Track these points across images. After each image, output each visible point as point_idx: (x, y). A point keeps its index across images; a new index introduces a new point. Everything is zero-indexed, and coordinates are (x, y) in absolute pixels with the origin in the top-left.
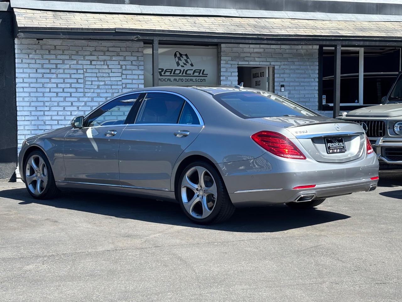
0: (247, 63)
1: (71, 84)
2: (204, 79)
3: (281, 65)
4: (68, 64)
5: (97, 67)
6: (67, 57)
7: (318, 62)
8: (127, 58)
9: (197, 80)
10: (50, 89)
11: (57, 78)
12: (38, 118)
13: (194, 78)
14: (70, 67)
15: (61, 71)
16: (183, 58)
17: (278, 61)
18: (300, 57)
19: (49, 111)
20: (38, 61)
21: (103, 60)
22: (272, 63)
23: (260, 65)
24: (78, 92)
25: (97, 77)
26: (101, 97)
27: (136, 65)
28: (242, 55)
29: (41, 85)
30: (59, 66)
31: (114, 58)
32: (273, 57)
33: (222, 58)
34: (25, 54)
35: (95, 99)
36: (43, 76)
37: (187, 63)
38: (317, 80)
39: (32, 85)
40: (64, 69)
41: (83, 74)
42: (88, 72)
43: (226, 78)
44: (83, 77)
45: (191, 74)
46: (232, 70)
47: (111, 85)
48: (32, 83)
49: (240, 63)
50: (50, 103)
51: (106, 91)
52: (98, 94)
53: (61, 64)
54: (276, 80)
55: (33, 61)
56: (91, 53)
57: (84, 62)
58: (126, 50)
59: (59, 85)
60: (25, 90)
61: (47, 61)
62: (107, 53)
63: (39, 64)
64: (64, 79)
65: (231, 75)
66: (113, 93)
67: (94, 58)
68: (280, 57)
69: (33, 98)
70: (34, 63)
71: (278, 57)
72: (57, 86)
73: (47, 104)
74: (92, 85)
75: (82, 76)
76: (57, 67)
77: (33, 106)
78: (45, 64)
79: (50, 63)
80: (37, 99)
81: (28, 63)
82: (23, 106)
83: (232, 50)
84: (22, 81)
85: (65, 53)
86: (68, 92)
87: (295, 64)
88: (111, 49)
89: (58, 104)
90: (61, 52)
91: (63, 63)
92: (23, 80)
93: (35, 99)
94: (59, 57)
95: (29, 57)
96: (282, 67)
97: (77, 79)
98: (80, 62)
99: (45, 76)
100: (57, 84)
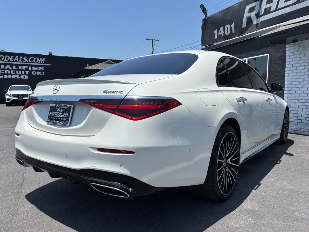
10: (304, 73)
12: (296, 92)
19: (302, 87)
20: (298, 56)
29: (299, 71)
34: (292, 52)
39: (294, 72)
48: (294, 70)
50: (303, 82)
55: (296, 56)
61: (303, 55)
63: (299, 57)
69: (294, 79)
73: (302, 83)
77: (293, 85)
78: (302, 57)
79: (305, 56)
80: (296, 80)
81: (292, 58)
92: (289, 69)
93: (295, 80)
95: (293, 54)
99: (302, 64)
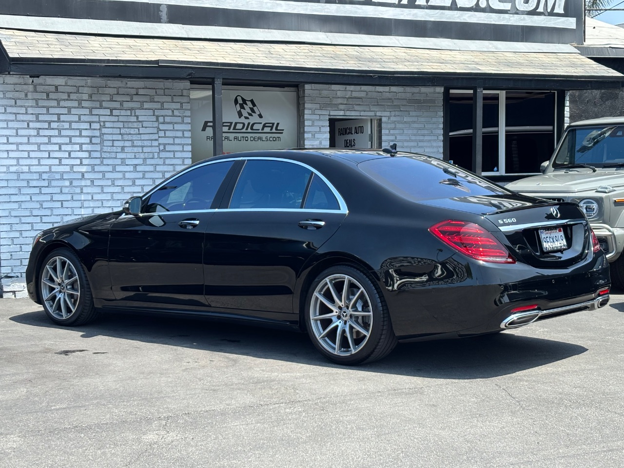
0: (342, 113)
1: (81, 145)
2: (279, 137)
3: (391, 116)
4: (77, 115)
5: (121, 119)
6: (76, 104)
7: (443, 111)
8: (166, 105)
9: (268, 138)
10: (49, 153)
11: (60, 136)
12: (31, 198)
13: (264, 136)
14: (80, 119)
15: (67, 125)
16: (247, 105)
17: (387, 110)
18: (418, 105)
20: (30, 111)
21: (130, 108)
22: (378, 114)
23: (360, 116)
24: (92, 158)
25: (120, 134)
26: (127, 165)
27: (179, 116)
28: (335, 101)
29: (35, 148)
30: (62, 118)
31: (146, 105)
32: (379, 104)
33: (306, 105)
34: (10, 98)
35: (118, 168)
36: (38, 133)
37: (253, 114)
38: (441, 138)
40: (70, 122)
41: (99, 129)
42: (106, 126)
43: (314, 136)
44: (99, 135)
45: (259, 130)
46: (320, 123)
47: (143, 147)
48: (21, 144)
49: (332, 113)
51: (135, 155)
52: (123, 160)
53: (66, 114)
54: (384, 138)
55: (23, 110)
56: (111, 97)
57: (102, 112)
58: (164, 93)
59: (64, 148)
60: (12, 155)
61: (44, 111)
62: (135, 98)
63: (32, 114)
64: (70, 137)
65: (320, 131)
66: (145, 158)
67: (117, 105)
68: (389, 104)
69: (23, 167)
70: (25, 113)
71: (386, 104)
72: (60, 148)
74: (113, 146)
75: (97, 133)
76: (59, 119)
77: (23, 180)
78: (41, 114)
79: (48, 113)
80: (29, 169)
81: (14, 113)
82: (7, 180)
83: (320, 94)
84: (6, 142)
85: (71, 98)
86: (76, 158)
87: (411, 114)
88: (141, 92)
89: (62, 175)
90: (65, 96)
91: (69, 113)
92: (8, 139)
93: (26, 169)
94: (62, 103)
95: (16, 103)
96: (393, 119)
97: (91, 137)
98: (95, 112)
99: (42, 132)
100: (60, 145)
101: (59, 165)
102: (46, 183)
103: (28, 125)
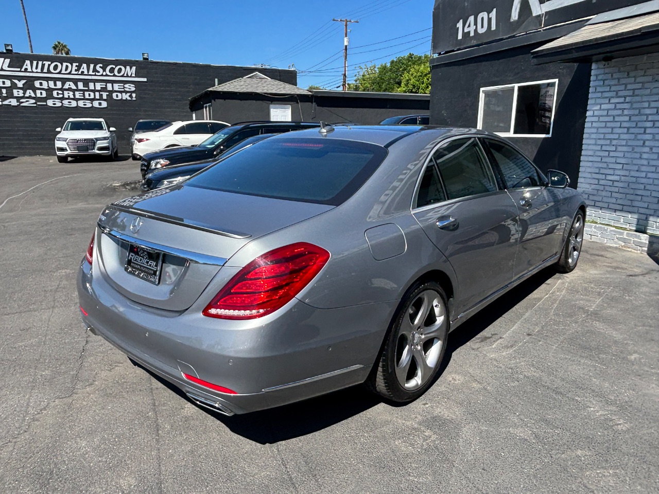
1: (648, 115)
4: (650, 88)
6: (650, 79)
10: (621, 124)
11: (632, 108)
12: (601, 160)
14: (651, 92)
15: (639, 99)
19: (614, 151)
24: (655, 127)
29: (611, 119)
34: (601, 80)
36: (616, 107)
40: (642, 96)
50: (617, 141)
59: (633, 118)
61: (623, 87)
63: (614, 91)
64: (640, 109)
69: (600, 135)
70: (609, 90)
72: (630, 119)
76: (634, 93)
77: (599, 145)
78: (620, 90)
79: (626, 89)
80: (604, 136)
85: (647, 74)
86: (642, 127)
89: (627, 142)
90: (642, 73)
91: (643, 88)
92: (593, 113)
94: (638, 79)
95: (604, 83)
100: (630, 116)
101: (626, 134)
102: (614, 148)
103: (609, 100)
